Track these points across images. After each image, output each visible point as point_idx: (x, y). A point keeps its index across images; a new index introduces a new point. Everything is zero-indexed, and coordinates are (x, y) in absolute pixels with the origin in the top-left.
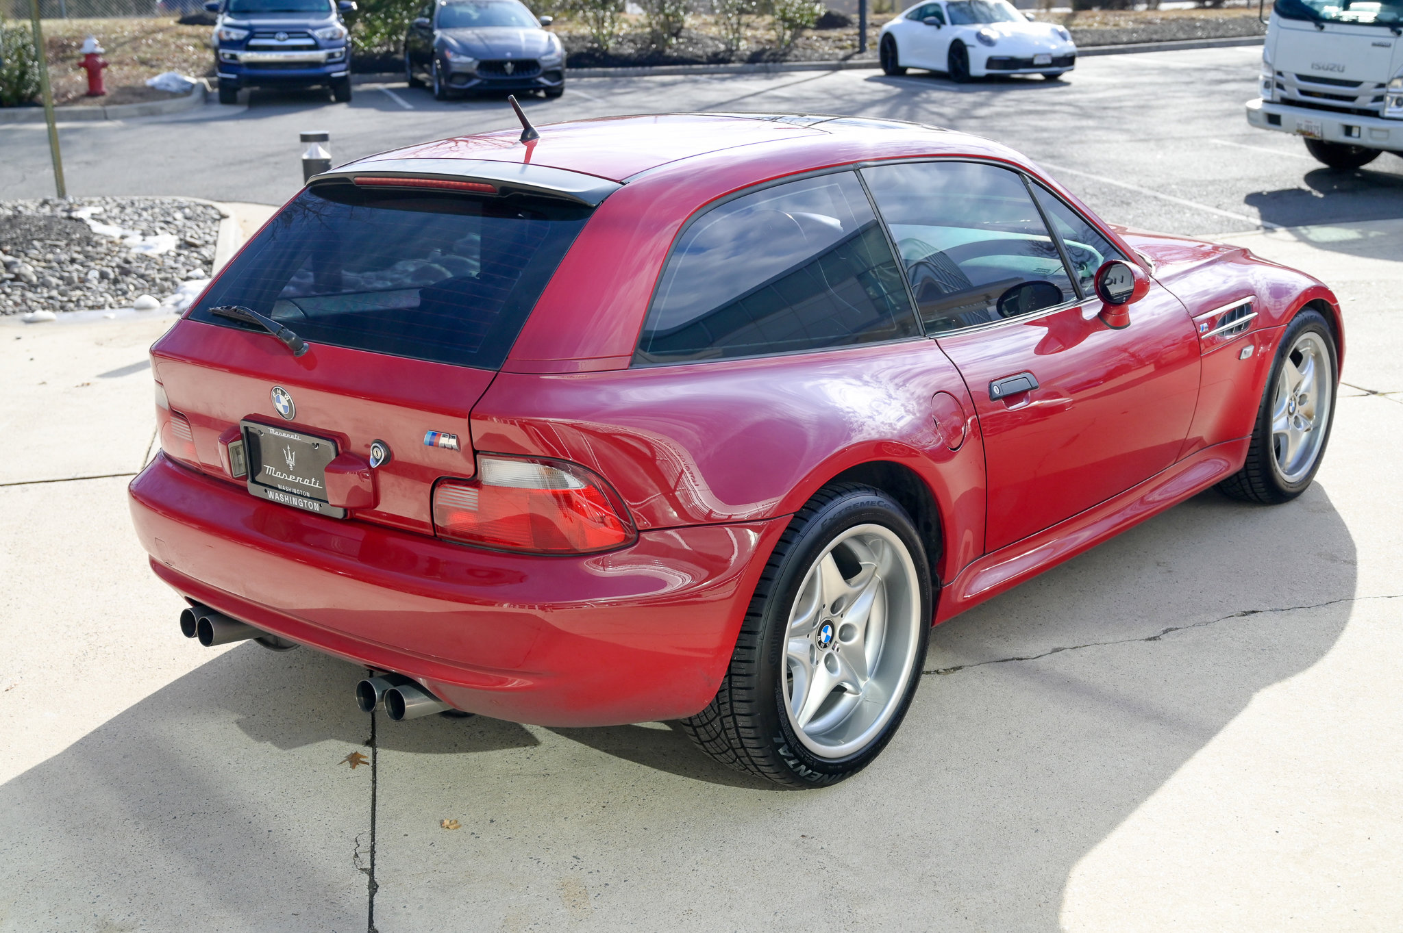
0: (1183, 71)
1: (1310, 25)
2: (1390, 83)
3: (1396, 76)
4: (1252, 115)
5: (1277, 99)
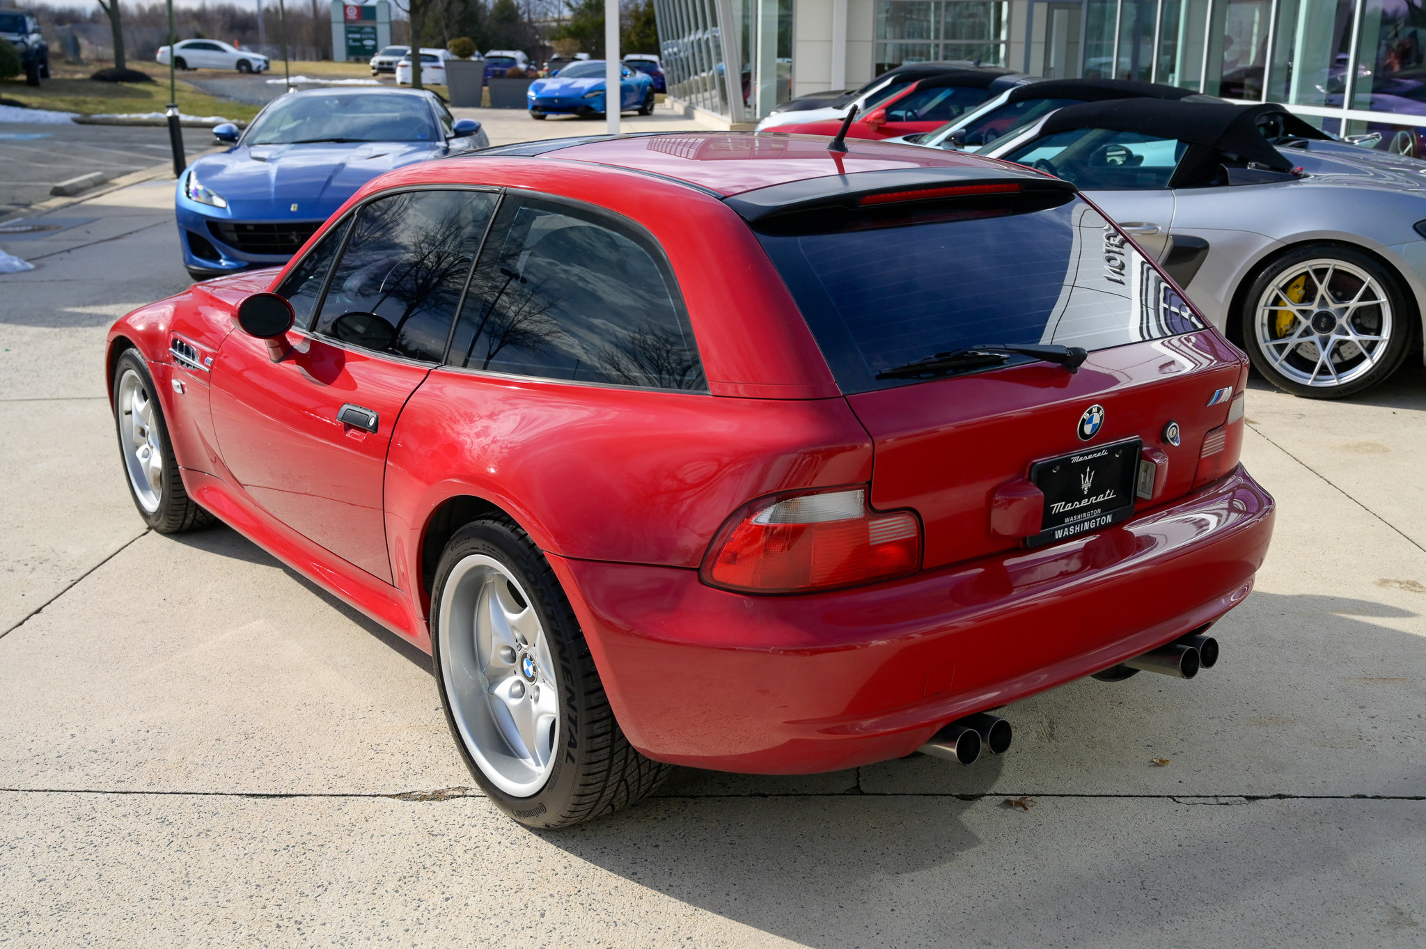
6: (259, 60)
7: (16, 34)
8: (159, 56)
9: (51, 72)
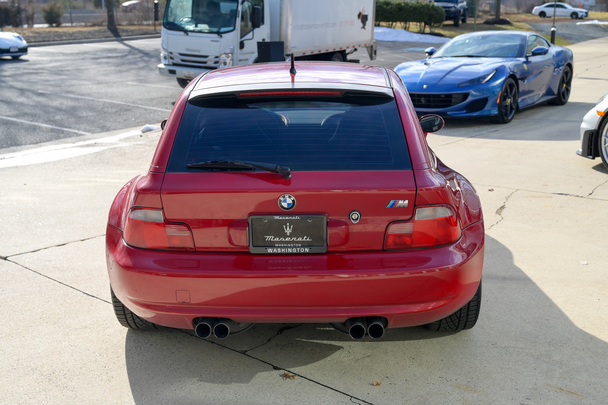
0: (72, 54)
1: (182, 33)
2: (220, 56)
3: (223, 53)
4: (162, 70)
5: (171, 63)
6: (582, 12)
7: (452, 3)
8: (533, 11)
9: (466, 20)
